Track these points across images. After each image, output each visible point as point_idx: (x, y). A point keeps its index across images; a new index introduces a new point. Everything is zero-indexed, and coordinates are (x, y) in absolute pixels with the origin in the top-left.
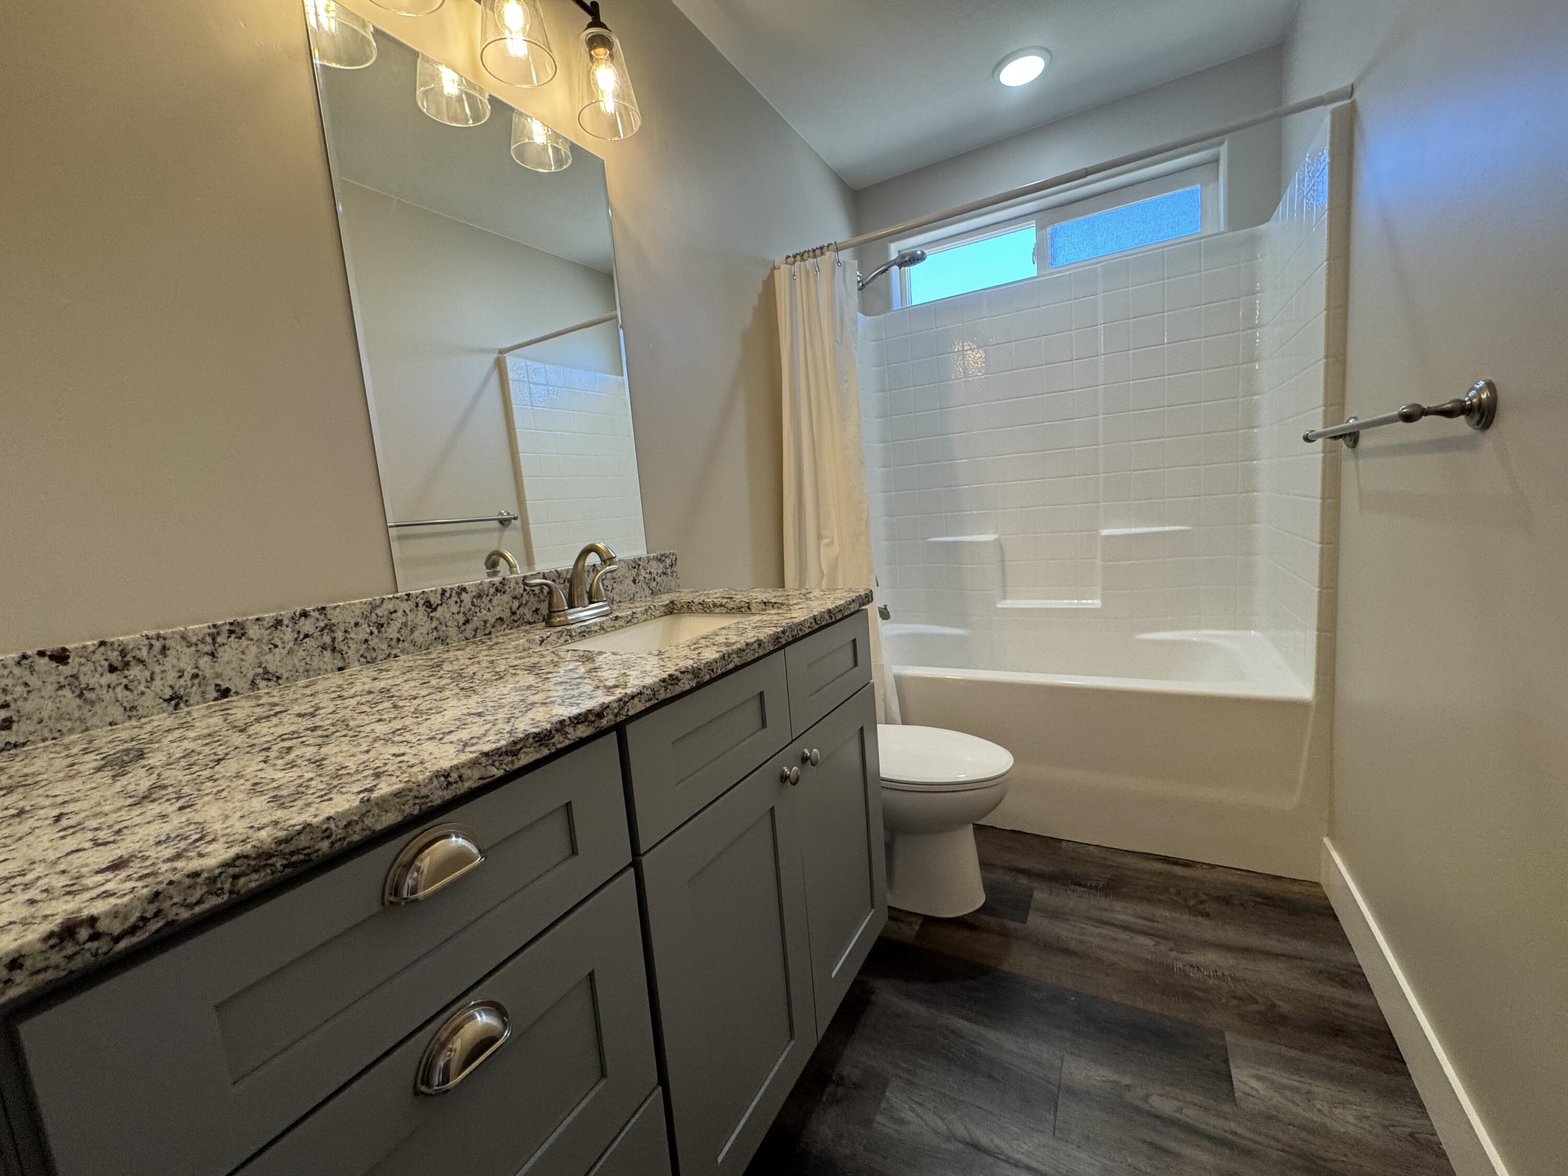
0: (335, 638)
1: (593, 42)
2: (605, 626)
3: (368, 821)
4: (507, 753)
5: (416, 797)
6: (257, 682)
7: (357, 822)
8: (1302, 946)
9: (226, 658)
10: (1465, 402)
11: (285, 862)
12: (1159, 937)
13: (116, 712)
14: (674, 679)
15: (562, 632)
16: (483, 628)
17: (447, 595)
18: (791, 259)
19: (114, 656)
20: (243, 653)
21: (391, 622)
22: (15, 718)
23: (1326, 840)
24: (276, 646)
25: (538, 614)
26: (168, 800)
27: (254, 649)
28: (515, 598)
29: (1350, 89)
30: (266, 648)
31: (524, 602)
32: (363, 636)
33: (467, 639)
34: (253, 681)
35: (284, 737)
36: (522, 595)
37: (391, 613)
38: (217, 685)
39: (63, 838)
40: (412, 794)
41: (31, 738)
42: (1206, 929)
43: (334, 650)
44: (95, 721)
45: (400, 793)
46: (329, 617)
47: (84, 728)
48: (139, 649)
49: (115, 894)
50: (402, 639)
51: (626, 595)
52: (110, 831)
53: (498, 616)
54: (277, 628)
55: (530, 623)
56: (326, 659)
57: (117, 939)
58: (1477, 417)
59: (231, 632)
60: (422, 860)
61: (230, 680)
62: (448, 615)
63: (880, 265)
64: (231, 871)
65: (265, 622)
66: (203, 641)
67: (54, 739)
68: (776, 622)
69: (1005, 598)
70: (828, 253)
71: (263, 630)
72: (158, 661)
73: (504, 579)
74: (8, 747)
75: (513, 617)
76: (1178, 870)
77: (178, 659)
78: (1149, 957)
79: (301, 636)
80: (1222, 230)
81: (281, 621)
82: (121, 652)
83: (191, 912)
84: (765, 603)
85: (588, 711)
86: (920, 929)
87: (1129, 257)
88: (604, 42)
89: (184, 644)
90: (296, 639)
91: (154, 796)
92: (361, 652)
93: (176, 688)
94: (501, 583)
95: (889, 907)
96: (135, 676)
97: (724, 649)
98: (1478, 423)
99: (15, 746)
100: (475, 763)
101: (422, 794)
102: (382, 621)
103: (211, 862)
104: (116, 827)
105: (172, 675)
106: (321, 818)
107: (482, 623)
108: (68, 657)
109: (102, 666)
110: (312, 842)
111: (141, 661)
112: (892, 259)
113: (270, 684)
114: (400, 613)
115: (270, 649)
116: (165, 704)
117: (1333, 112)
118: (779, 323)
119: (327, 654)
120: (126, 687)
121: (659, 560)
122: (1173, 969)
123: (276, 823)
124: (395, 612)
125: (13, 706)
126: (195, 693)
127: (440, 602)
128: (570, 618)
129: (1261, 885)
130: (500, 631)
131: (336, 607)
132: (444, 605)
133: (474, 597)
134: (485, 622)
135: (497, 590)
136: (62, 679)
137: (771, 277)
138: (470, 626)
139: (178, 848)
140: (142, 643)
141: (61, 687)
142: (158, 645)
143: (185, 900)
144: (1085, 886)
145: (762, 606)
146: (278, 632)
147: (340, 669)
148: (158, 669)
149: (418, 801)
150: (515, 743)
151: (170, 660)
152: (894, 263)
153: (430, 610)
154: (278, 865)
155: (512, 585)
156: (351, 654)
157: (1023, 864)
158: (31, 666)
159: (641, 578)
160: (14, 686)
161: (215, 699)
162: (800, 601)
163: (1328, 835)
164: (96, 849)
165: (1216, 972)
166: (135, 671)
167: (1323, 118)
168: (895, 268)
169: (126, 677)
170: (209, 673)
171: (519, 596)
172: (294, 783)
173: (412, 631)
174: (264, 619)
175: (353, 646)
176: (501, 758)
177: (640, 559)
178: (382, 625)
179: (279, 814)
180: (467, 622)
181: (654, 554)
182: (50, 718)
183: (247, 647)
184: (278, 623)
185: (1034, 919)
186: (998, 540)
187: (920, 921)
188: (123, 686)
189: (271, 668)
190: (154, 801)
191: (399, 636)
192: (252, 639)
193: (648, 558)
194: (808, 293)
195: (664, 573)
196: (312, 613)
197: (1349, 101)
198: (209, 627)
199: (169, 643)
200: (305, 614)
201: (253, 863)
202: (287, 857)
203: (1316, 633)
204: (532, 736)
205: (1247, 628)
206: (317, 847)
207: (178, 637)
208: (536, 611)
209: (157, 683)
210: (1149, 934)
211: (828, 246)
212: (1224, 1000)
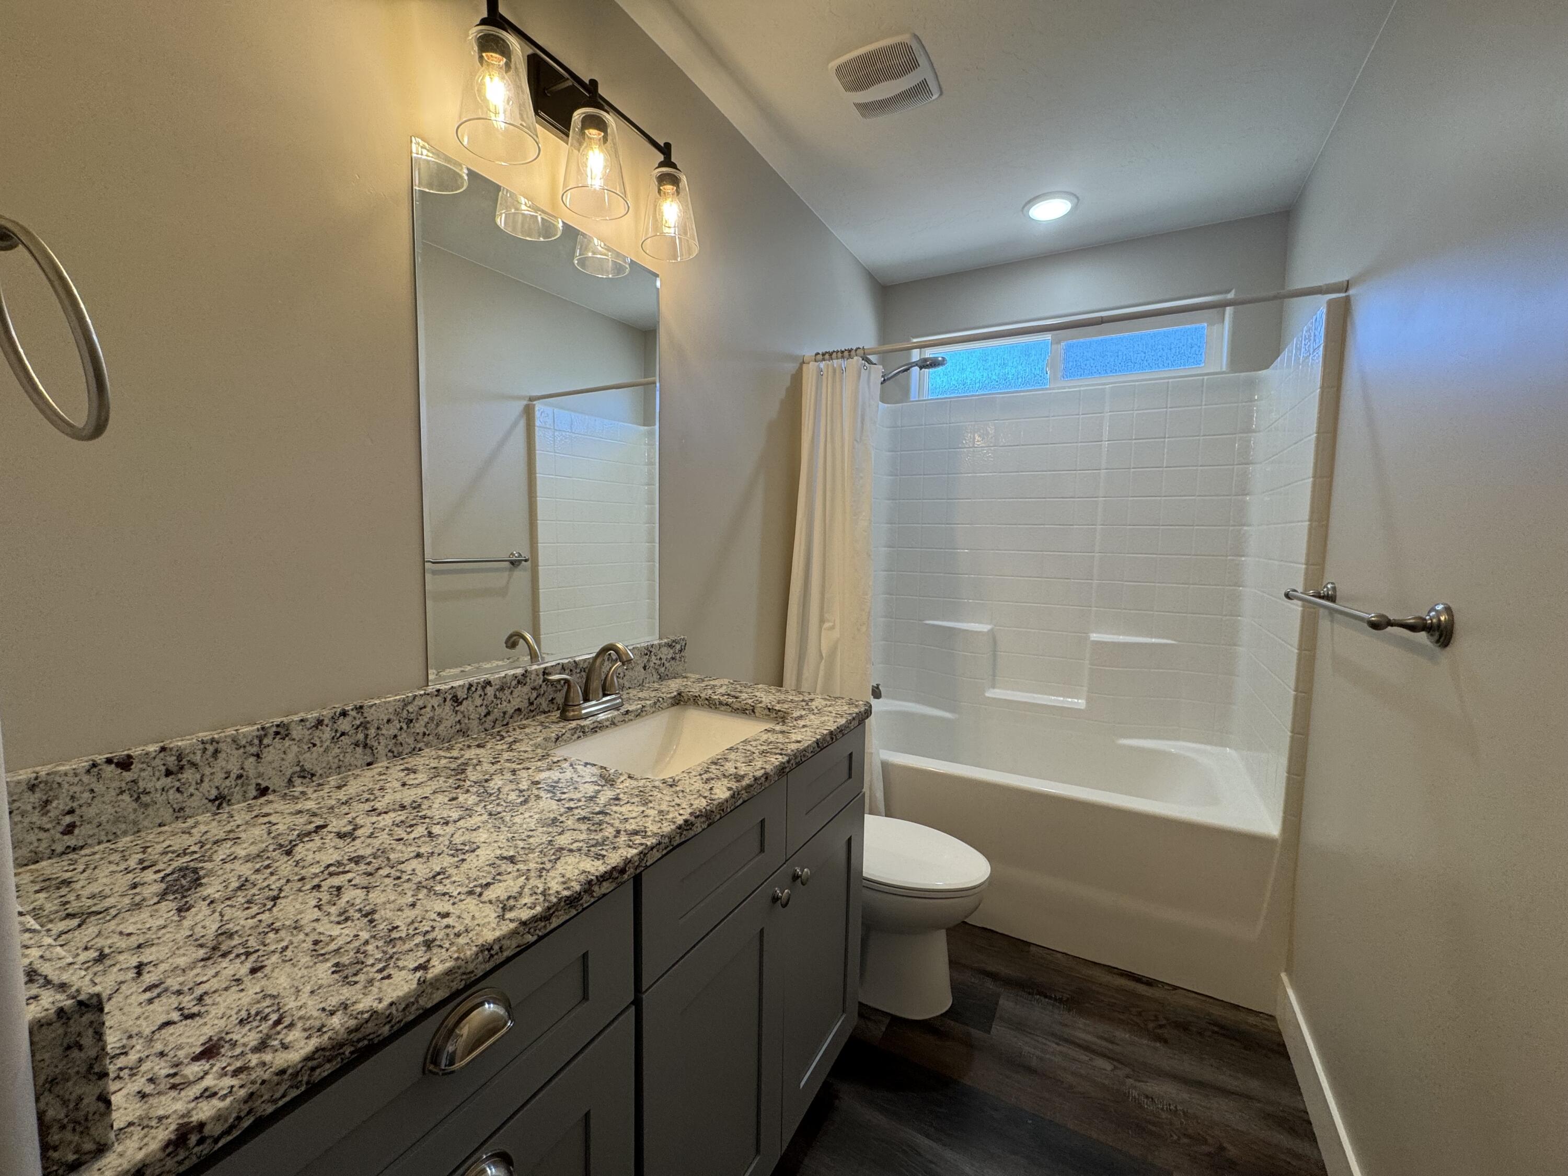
0: (367, 735)
1: (662, 179)
2: (616, 721)
3: (422, 1002)
4: (541, 920)
5: (464, 974)
6: (293, 779)
7: (413, 1003)
8: (1254, 1085)
9: (269, 758)
10: (1425, 620)
11: (352, 1049)
12: (1118, 1061)
13: (167, 814)
14: (688, 825)
15: (576, 729)
16: (501, 719)
17: (473, 689)
18: (820, 357)
19: (171, 760)
20: (285, 753)
21: (420, 718)
22: (78, 823)
23: (1284, 977)
24: (314, 745)
25: (553, 703)
26: (238, 956)
27: (295, 749)
28: (534, 689)
29: (1345, 285)
30: (306, 747)
31: (542, 692)
32: (393, 731)
33: (486, 730)
34: (290, 780)
35: (332, 869)
36: (541, 686)
37: (421, 709)
38: (258, 784)
39: (150, 1001)
40: (462, 971)
41: (89, 841)
42: (1163, 1057)
43: (365, 746)
44: (146, 823)
45: (451, 971)
46: (365, 715)
47: (136, 829)
48: (194, 753)
49: (215, 1094)
50: (427, 733)
51: (636, 681)
52: (192, 997)
53: (517, 707)
54: (317, 728)
55: (545, 712)
56: (357, 756)
57: (216, 1141)
58: (1437, 634)
59: (277, 733)
60: (461, 1029)
61: (270, 779)
62: (471, 708)
63: (904, 363)
64: (310, 1064)
65: (308, 723)
66: (251, 743)
67: (108, 841)
68: (781, 747)
69: (994, 687)
70: (855, 358)
71: (305, 730)
72: (209, 764)
73: (526, 671)
74: (68, 851)
75: (530, 708)
76: (1141, 988)
77: (227, 761)
78: (1106, 1082)
79: (338, 735)
80: (1224, 369)
81: (323, 720)
82: (178, 757)
83: (275, 1107)
84: (769, 709)
85: (613, 868)
86: (886, 1029)
87: (1137, 383)
88: (675, 181)
89: (234, 746)
90: (333, 738)
91: (224, 947)
92: (389, 748)
93: (221, 789)
94: (523, 675)
95: (860, 1003)
96: (187, 779)
97: (734, 785)
98: (1438, 641)
99: (74, 849)
100: (514, 933)
101: (468, 971)
102: (412, 716)
103: (294, 1057)
104: (198, 991)
105: (218, 780)
106: (385, 1003)
107: (502, 715)
108: (132, 763)
109: (159, 771)
110: (376, 1028)
111: (194, 765)
112: (914, 360)
113: (304, 781)
114: (428, 709)
115: (309, 748)
116: (210, 804)
117: (1330, 303)
118: (803, 410)
119: (359, 750)
120: (178, 790)
121: (670, 646)
122: (1129, 1096)
123: (345, 1006)
124: (425, 707)
125: (78, 812)
126: (238, 793)
127: (466, 696)
128: (584, 712)
129: (1217, 1011)
130: (517, 721)
131: (372, 706)
132: (470, 699)
133: (497, 690)
134: (505, 713)
135: (519, 682)
136: (123, 785)
137: (800, 371)
138: (490, 718)
139: (261, 1031)
140: (197, 748)
141: (122, 792)
142: (211, 749)
143: (272, 1096)
144: (1050, 998)
145: (767, 712)
146: (318, 731)
147: (369, 764)
148: (207, 771)
149: (464, 977)
150: (549, 908)
151: (221, 762)
152: (916, 364)
153: (456, 704)
154: (347, 1053)
155: (533, 676)
156: (381, 750)
157: (992, 967)
158: (99, 774)
159: (652, 664)
160: (82, 792)
161: (255, 798)
162: (803, 713)
163: (1286, 971)
164: (184, 1022)
165: (1170, 1105)
166: (189, 775)
167: (1318, 308)
168: (916, 369)
169: (179, 780)
170: (252, 773)
171: (538, 687)
172: (352, 946)
173: (437, 725)
174: (307, 720)
175: (383, 741)
176: (536, 924)
177: (652, 646)
178: (411, 721)
179: (346, 993)
180: (488, 714)
181: (666, 640)
182: (108, 822)
183: (289, 747)
184: (320, 722)
185: (998, 1030)
186: (991, 631)
187: (887, 1021)
188: (175, 789)
189: (308, 766)
190: (224, 955)
191: (425, 730)
192: (294, 740)
193: (659, 645)
194: (833, 394)
195: (673, 658)
196: (351, 713)
197: (1343, 295)
198: (258, 730)
199: (222, 746)
200: (344, 714)
201: (328, 1054)
202: (355, 1044)
203: (1286, 774)
204: (563, 900)
205: (1223, 744)
206: (380, 1032)
207: (229, 740)
208: (552, 701)
209: (205, 785)
210: (1109, 1058)
211: (856, 350)
212: (1175, 1137)
